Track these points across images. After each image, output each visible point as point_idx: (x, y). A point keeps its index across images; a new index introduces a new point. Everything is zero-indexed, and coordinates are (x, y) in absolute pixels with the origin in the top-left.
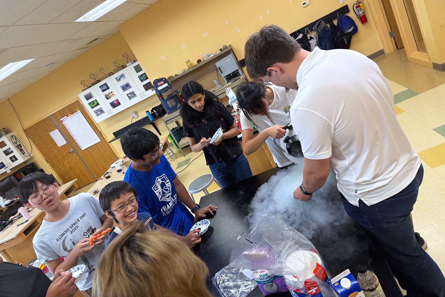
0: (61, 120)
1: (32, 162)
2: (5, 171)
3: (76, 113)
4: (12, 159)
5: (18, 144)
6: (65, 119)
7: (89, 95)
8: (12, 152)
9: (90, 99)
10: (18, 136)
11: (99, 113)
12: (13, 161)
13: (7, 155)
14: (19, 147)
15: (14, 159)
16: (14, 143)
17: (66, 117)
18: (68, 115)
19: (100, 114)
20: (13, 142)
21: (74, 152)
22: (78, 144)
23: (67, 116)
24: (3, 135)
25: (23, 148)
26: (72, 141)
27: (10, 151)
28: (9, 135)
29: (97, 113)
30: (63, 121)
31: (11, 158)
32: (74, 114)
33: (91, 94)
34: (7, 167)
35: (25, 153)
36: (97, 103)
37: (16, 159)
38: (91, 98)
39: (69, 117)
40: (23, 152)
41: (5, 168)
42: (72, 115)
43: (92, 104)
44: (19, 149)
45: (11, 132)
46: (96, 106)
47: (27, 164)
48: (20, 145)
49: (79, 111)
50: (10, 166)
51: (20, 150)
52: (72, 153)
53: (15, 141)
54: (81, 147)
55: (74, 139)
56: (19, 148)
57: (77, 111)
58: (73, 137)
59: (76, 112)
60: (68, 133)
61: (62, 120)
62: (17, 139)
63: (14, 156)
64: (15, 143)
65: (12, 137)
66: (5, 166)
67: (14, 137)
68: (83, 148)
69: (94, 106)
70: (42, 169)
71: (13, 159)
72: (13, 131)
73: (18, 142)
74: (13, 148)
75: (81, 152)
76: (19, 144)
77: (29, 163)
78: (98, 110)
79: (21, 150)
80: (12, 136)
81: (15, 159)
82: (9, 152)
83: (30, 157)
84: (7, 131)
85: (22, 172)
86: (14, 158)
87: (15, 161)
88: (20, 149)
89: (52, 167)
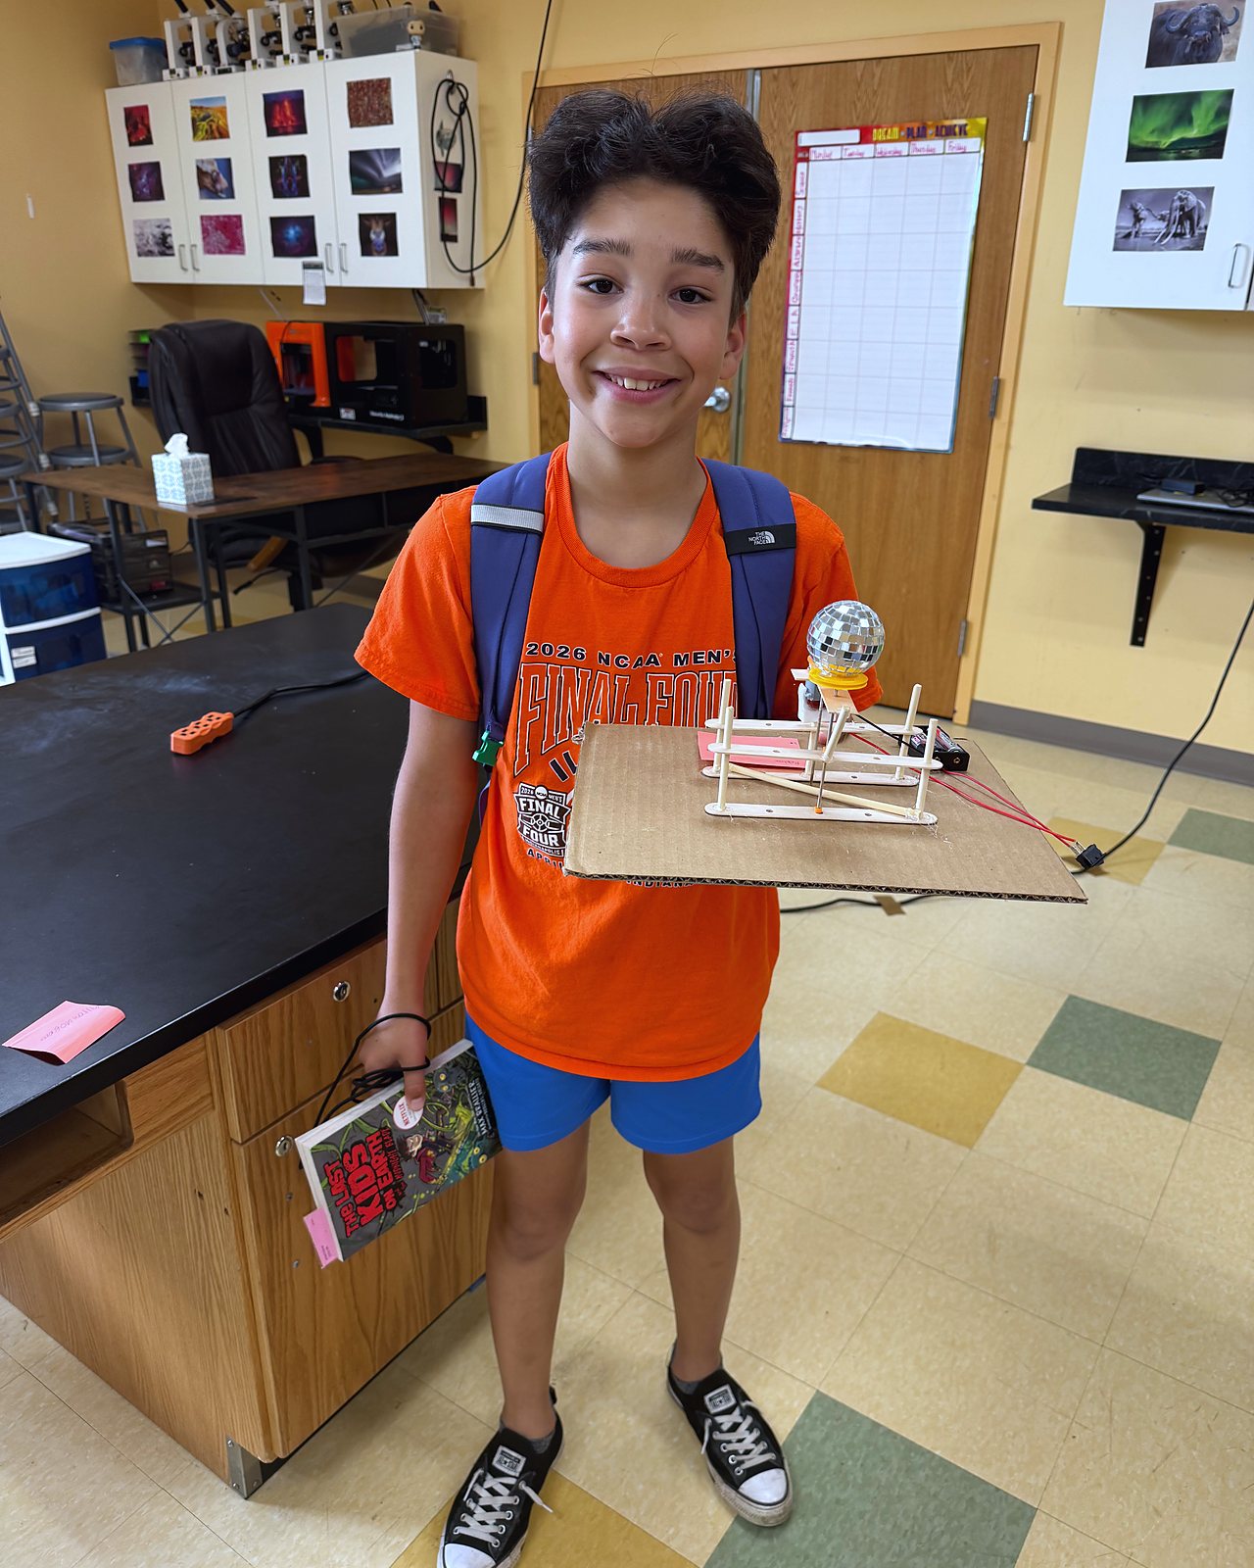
0: (805, 139)
1: (457, 320)
2: (301, 284)
3: (937, 144)
4: (370, 229)
5: (455, 157)
6: (836, 152)
7: (1203, 21)
8: (395, 185)
9: (1187, 60)
10: (482, 108)
11: (1152, 225)
12: (367, 248)
13: (357, 189)
14: (448, 178)
15: (377, 235)
16: (439, 133)
17: (854, 135)
18: (877, 134)
19: (1155, 243)
20: (436, 128)
21: (722, 420)
22: (788, 377)
23: (865, 137)
24: (408, 39)
25: (462, 200)
26: (768, 337)
27: (387, 174)
28: (443, 64)
29: (1138, 219)
30: (807, 160)
31: (366, 221)
32: (921, 144)
33: (1228, 18)
34: (319, 267)
35: (454, 239)
36: (1214, 128)
37: (391, 248)
38: (1200, 61)
39: (868, 149)
40: (449, 230)
41: (306, 266)
42: (903, 147)
43: (1159, 117)
44: (439, 194)
45: (459, 54)
46: (1182, 151)
47: (430, 317)
48: (459, 170)
49: (974, 144)
50: (336, 267)
51: (442, 201)
52: (708, 420)
53: (449, 124)
54: (788, 413)
55: (792, 327)
56: (444, 189)
57: (963, 132)
58: (792, 310)
59: (949, 132)
60: (782, 263)
61: (807, 149)
62: (465, 117)
63: (389, 221)
64: (440, 144)
65: (444, 87)
66: (315, 254)
67: (455, 101)
68: (800, 427)
69: (1165, 142)
70: (485, 398)
71: (373, 236)
72: (473, 59)
73: (457, 146)
74: (412, 169)
75: (763, 443)
76: (459, 161)
77: (441, 320)
78: (1163, 196)
79: (447, 209)
80: (453, 86)
81: (386, 239)
82: (380, 173)
83: (466, 285)
84: (441, 37)
85: (377, 345)
86: (385, 229)
87: (379, 253)
88: (448, 195)
89: (543, 423)
